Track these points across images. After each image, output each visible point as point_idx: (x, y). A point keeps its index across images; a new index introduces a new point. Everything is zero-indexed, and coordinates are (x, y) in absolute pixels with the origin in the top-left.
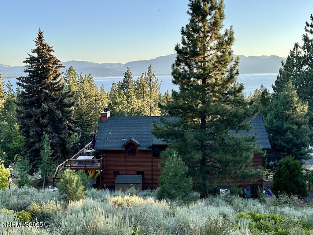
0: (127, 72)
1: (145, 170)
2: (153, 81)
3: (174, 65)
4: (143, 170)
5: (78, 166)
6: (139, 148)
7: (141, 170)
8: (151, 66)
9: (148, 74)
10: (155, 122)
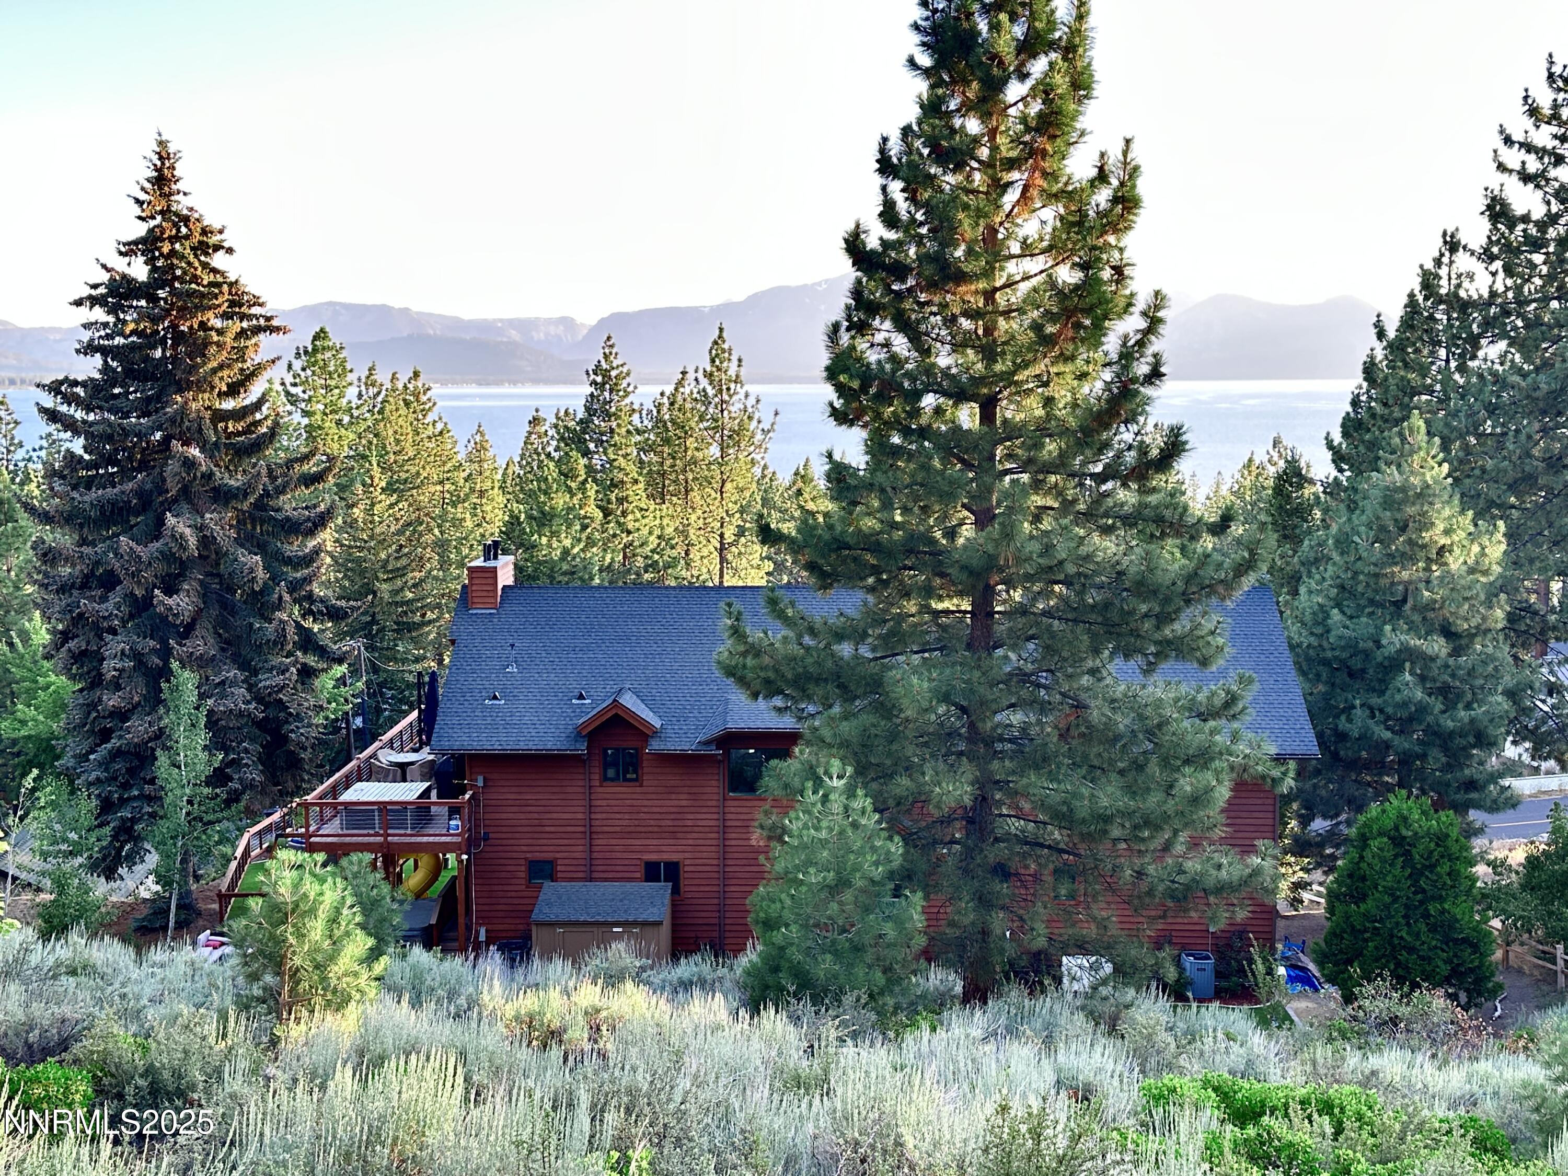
0: (603, 363)
1: (687, 855)
2: (731, 408)
3: (836, 327)
4: (674, 857)
5: (345, 832)
6: (655, 745)
7: (666, 857)
8: (725, 335)
9: (709, 376)
10: (740, 613)
